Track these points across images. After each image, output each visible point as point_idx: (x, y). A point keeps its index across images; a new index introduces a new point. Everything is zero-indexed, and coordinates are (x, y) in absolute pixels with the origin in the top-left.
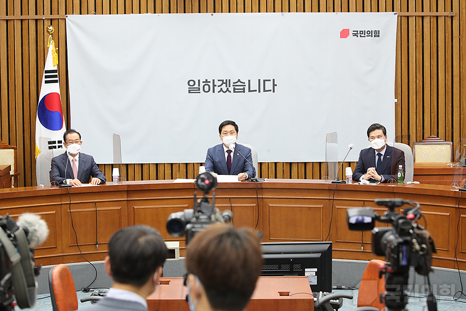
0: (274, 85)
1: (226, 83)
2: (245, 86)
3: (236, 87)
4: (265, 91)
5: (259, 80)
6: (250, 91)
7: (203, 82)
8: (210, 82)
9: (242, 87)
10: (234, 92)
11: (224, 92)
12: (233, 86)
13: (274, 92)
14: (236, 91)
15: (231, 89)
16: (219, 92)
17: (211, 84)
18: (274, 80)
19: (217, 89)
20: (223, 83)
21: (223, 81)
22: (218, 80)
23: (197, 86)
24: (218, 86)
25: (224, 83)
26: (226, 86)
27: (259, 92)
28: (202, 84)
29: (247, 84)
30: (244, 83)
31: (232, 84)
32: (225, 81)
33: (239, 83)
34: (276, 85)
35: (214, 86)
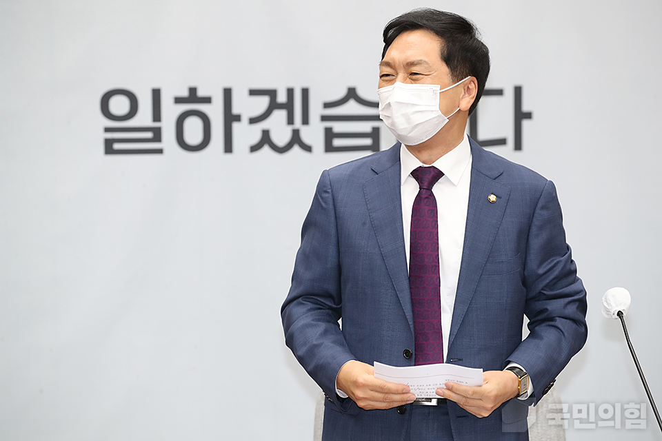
0: (521, 116)
1: (289, 106)
3: (338, 127)
7: (179, 100)
8: (207, 100)
9: (366, 127)
10: (329, 148)
11: (281, 150)
12: (324, 118)
14: (337, 142)
15: (313, 134)
16: (254, 149)
17: (215, 112)
18: (518, 91)
19: (245, 134)
20: (274, 106)
21: (272, 94)
22: (253, 92)
23: (144, 118)
24: (253, 121)
25: (281, 106)
26: (290, 121)
28: (170, 112)
30: (376, 105)
31: (316, 110)
32: (282, 98)
33: (352, 108)
34: (528, 116)
35: (230, 118)
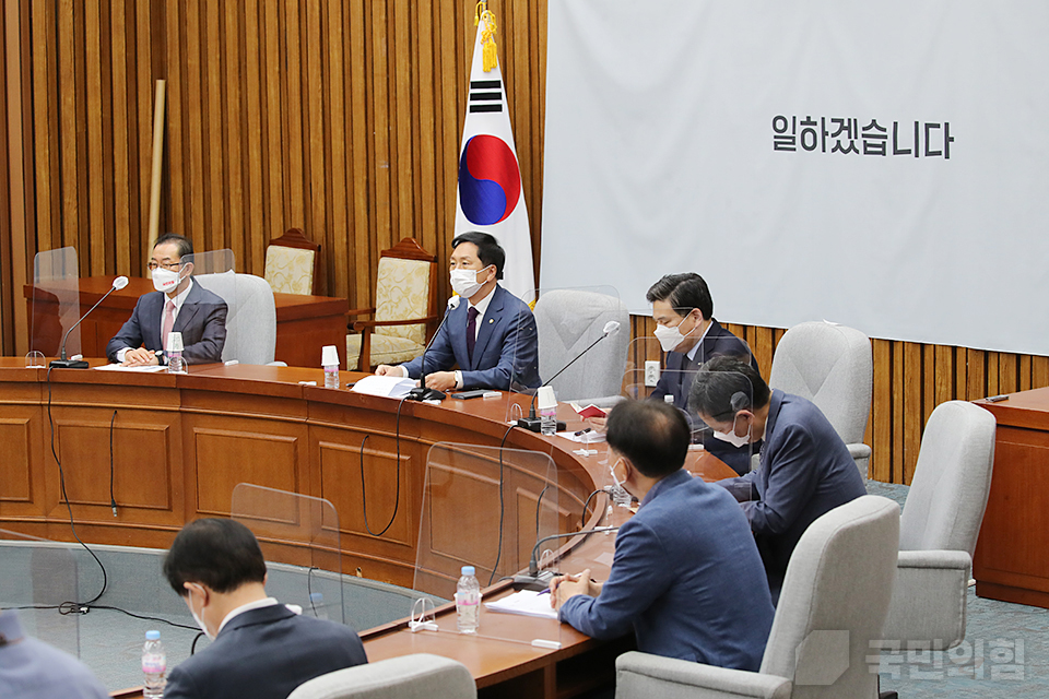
0: (948, 139)
1: (848, 128)
2: (886, 137)
3: (869, 141)
4: (928, 153)
5: (917, 123)
6: (896, 152)
7: (802, 123)
8: (815, 124)
9: (879, 141)
10: (866, 152)
11: (846, 152)
12: (863, 136)
13: (947, 157)
14: (869, 149)
15: (859, 144)
16: (833, 150)
17: (818, 129)
18: (947, 124)
19: (831, 142)
20: (842, 128)
21: (841, 121)
22: (833, 120)
23: (789, 133)
24: (833, 135)
25: (846, 128)
26: (850, 137)
27: (917, 156)
28: (800, 129)
29: (890, 133)
30: (885, 130)
31: (860, 132)
32: (846, 124)
33: (874, 131)
34: (952, 139)
35: (825, 134)
